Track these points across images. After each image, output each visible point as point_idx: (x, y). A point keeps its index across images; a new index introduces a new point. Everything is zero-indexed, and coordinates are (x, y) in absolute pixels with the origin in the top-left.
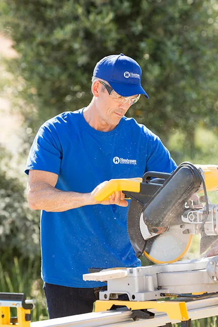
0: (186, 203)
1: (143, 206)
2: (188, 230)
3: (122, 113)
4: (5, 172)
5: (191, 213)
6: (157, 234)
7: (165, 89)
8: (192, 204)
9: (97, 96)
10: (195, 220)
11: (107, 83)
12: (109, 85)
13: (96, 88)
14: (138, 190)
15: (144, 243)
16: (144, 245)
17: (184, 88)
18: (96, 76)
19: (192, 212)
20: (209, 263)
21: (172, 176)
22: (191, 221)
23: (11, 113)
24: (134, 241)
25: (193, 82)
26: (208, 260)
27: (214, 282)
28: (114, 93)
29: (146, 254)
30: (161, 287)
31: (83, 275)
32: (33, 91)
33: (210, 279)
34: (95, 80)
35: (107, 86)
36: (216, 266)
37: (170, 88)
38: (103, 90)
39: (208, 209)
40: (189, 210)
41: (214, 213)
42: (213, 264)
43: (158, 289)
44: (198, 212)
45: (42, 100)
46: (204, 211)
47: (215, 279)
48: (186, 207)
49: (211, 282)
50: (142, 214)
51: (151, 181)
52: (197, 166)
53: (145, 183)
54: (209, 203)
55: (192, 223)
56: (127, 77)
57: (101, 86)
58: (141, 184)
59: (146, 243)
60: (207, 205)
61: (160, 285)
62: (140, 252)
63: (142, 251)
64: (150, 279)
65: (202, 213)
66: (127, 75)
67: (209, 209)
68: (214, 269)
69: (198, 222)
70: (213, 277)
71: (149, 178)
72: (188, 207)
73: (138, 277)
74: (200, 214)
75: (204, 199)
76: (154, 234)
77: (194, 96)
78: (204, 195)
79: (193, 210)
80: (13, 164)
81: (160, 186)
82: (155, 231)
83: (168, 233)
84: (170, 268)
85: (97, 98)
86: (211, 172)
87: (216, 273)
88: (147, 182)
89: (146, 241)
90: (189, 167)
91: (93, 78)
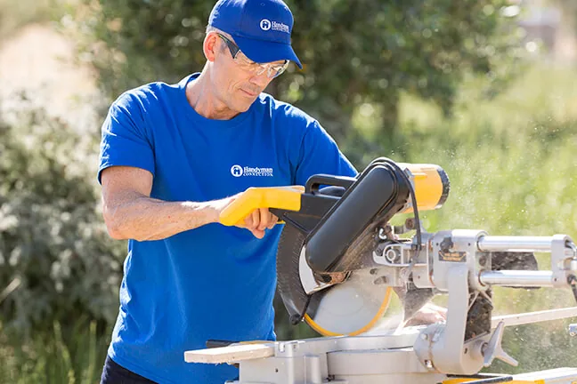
0: (382, 230)
1: (305, 234)
2: (384, 277)
3: (254, 91)
4: (65, 167)
5: (390, 248)
6: (328, 285)
7: (349, 27)
8: (393, 232)
9: (212, 59)
10: (397, 260)
11: (229, 37)
12: (233, 41)
13: (211, 45)
14: (297, 207)
15: (306, 299)
16: (304, 304)
17: (382, 27)
18: (212, 25)
19: (392, 246)
20: (420, 336)
21: (357, 183)
22: (390, 262)
23: (77, 63)
24: (288, 296)
25: (398, 17)
26: (418, 332)
27: (426, 371)
28: (241, 55)
29: (308, 318)
30: (334, 376)
31: (186, 353)
32: (115, 25)
33: (421, 365)
34: (210, 31)
35: (229, 44)
36: (432, 342)
37: (358, 26)
38: (223, 50)
39: (419, 242)
40: (386, 243)
41: (431, 249)
42: (427, 338)
43: (330, 380)
44: (403, 247)
45: (131, 42)
46: (412, 245)
47: (429, 366)
48: (381, 237)
49: (423, 370)
50: (304, 249)
51: (320, 190)
52: (403, 166)
53: (309, 195)
54: (422, 231)
55: (391, 265)
56: (265, 29)
57: (219, 42)
58: (302, 196)
59: (309, 300)
60: (419, 235)
61: (332, 373)
62: (297, 316)
63: (300, 314)
64: (315, 362)
65: (410, 247)
66: (266, 25)
67: (423, 241)
68: (427, 348)
69: (402, 264)
70: (426, 361)
71: (316, 186)
72: (385, 237)
73: (294, 357)
74: (405, 251)
75: (413, 223)
76: (324, 285)
77: (401, 41)
78: (414, 216)
79: (394, 243)
80: (79, 154)
81: (336, 200)
82: (327, 279)
83: (348, 282)
84: (351, 343)
85: (212, 63)
86: (426, 177)
87: (431, 354)
88: (313, 193)
89: (309, 296)
90: (387, 166)
91: (209, 27)
